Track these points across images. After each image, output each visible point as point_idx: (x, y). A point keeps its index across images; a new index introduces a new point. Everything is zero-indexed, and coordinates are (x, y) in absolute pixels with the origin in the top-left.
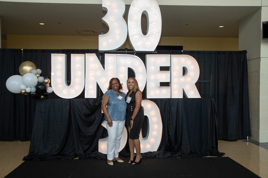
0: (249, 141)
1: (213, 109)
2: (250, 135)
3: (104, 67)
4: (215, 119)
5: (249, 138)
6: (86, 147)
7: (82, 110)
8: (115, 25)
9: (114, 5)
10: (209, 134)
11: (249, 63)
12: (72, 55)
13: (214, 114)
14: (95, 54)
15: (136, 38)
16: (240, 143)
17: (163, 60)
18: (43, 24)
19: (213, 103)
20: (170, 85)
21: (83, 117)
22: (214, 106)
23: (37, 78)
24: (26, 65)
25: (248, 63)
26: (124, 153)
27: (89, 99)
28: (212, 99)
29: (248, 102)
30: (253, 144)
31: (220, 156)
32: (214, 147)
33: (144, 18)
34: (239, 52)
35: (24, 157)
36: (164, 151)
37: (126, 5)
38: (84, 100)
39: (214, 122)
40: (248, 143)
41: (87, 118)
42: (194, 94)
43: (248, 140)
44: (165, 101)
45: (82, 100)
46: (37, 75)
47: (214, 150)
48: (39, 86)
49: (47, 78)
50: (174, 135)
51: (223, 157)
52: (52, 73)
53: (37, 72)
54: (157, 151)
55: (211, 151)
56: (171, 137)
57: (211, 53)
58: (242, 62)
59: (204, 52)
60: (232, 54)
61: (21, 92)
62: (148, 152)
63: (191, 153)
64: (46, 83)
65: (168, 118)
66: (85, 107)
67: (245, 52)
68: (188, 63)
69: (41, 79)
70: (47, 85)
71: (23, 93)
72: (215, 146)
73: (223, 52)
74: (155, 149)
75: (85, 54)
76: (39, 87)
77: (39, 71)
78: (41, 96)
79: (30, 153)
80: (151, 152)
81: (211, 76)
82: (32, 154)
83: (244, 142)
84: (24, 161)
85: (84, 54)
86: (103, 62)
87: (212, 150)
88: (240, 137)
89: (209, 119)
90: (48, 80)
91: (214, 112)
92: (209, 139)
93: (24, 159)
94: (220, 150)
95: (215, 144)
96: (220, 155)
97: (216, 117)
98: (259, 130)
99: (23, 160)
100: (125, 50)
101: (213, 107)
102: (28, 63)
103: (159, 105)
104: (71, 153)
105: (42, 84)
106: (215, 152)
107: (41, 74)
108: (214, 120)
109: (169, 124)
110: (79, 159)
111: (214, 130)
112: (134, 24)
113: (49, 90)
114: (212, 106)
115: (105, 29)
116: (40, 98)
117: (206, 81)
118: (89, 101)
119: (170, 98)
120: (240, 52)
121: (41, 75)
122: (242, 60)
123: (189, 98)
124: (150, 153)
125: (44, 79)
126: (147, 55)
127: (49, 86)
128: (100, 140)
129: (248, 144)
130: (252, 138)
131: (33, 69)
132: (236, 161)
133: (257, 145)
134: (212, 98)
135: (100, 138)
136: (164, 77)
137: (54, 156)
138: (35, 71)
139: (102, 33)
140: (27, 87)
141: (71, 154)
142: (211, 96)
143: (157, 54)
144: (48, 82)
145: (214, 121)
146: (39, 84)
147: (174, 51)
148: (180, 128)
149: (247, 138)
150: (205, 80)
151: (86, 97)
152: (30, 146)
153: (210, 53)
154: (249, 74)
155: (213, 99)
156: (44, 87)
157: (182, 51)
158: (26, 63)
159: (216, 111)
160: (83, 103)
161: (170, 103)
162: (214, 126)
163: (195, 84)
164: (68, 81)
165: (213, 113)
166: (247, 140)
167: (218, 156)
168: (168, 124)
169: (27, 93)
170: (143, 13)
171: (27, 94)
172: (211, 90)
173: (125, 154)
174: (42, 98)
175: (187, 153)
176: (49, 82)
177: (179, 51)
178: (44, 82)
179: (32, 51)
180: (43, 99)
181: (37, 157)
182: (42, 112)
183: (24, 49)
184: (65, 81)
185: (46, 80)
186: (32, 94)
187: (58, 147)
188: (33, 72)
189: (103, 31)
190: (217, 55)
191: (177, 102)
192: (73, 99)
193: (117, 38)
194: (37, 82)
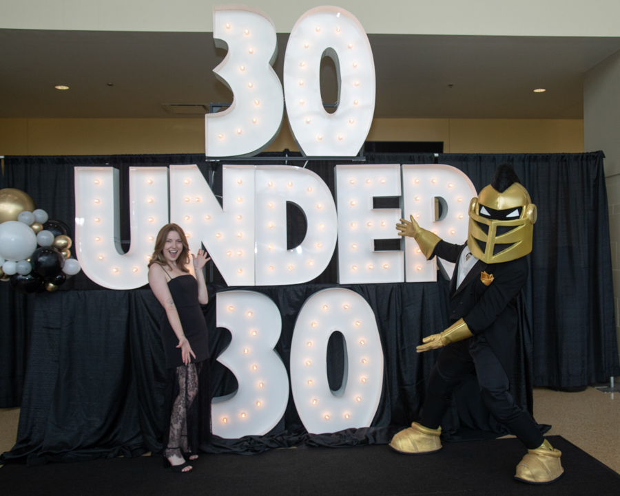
0: (615, 390)
2: (618, 373)
3: (220, 201)
4: (524, 335)
5: (615, 382)
8: (251, 87)
9: (247, 34)
11: (610, 185)
12: (132, 170)
14: (196, 165)
15: (308, 122)
17: (383, 179)
18: (65, 88)
20: (402, 247)
23: (29, 234)
24: (3, 200)
25: (607, 185)
26: (281, 435)
29: (612, 285)
33: (329, 66)
34: (585, 157)
35: (2, 455)
36: (390, 424)
37: (278, 35)
39: (522, 343)
40: (612, 395)
43: (612, 385)
44: (389, 291)
46: (36, 227)
48: (41, 256)
49: (63, 234)
50: (415, 382)
52: (77, 220)
53: (35, 217)
54: (371, 426)
56: (407, 387)
57: (513, 159)
58: (592, 183)
59: (493, 158)
60: (565, 161)
62: (346, 431)
64: (61, 248)
65: (399, 335)
67: (598, 156)
68: (449, 186)
69: (47, 237)
70: (64, 253)
73: (543, 157)
74: (365, 421)
75: (168, 167)
76: (41, 259)
77: (41, 215)
78: (48, 285)
79: (19, 442)
80: (353, 431)
82: (25, 445)
83: (604, 391)
85: (166, 168)
86: (217, 189)
88: (593, 380)
90: (66, 240)
91: (521, 318)
93: (2, 460)
95: (525, 401)
97: (525, 330)
100: (283, 154)
102: (8, 193)
103: (374, 302)
104: (133, 438)
105: (49, 251)
107: (47, 222)
108: (521, 338)
109: (400, 353)
110: (152, 456)
111: (522, 364)
112: (301, 85)
113: (70, 267)
115: (222, 97)
116: (43, 290)
119: (403, 281)
120: (587, 157)
121: (46, 226)
122: (593, 176)
124: (349, 432)
125: (56, 236)
126: (337, 166)
127: (69, 255)
128: (214, 399)
129: (612, 398)
131: (25, 210)
135: (215, 396)
136: (386, 224)
137: (88, 447)
138: (28, 216)
139: (214, 109)
140: (6, 261)
141: (134, 442)
143: (364, 163)
144: (65, 246)
145: (522, 340)
146: (41, 250)
147: (416, 155)
149: (609, 381)
152: (20, 422)
154: (612, 212)
156: (53, 260)
157: (436, 155)
158: (4, 193)
159: (526, 317)
161: (402, 296)
162: (522, 354)
164: (125, 242)
166: (610, 386)
168: (398, 352)
169: (8, 276)
170: (327, 55)
171: (8, 280)
173: (285, 437)
174: (52, 288)
175: (451, 430)
176: (69, 246)
177: (428, 155)
178: (54, 246)
179: (28, 160)
180: (54, 292)
181: (38, 454)
182: (52, 328)
183: (5, 156)
184: (115, 242)
185: (60, 239)
186: (22, 280)
187: (98, 424)
188: (23, 217)
189: (219, 104)
190: (526, 163)
191: (421, 292)
192: (138, 291)
193: (254, 123)
194: (35, 246)
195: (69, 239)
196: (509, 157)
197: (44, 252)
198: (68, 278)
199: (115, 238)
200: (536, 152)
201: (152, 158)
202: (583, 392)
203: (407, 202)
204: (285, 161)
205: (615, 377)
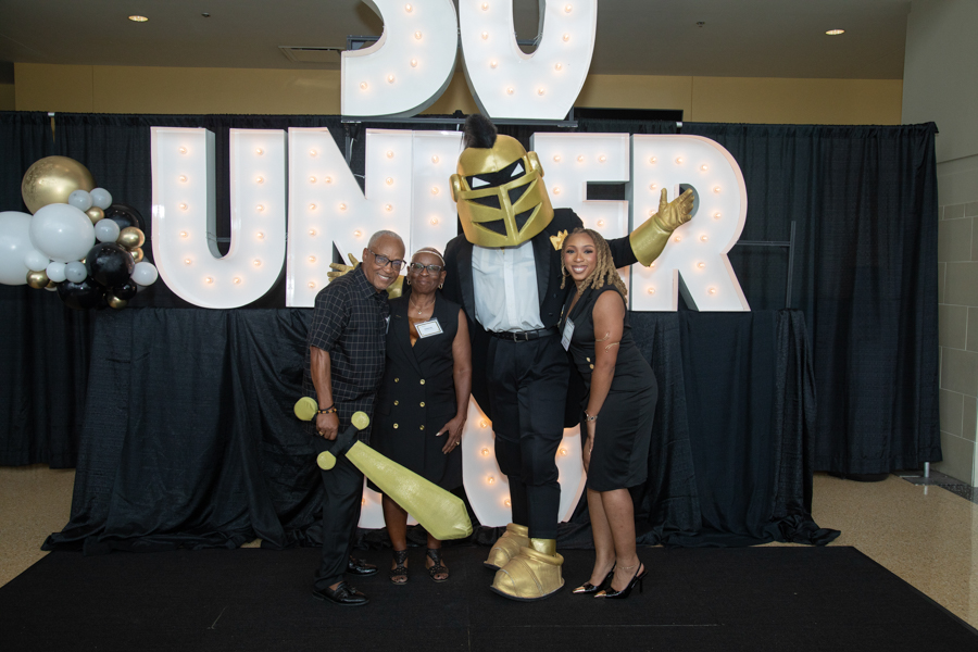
0: (930, 483)
1: (799, 355)
2: (936, 456)
3: (362, 183)
4: (803, 394)
5: (930, 470)
6: (291, 500)
7: (274, 355)
8: (410, 11)
10: (779, 455)
11: (942, 175)
12: (235, 134)
13: (799, 378)
14: (326, 129)
15: (493, 67)
16: (896, 486)
17: (603, 155)
18: (143, 19)
19: (796, 331)
21: (278, 383)
22: (803, 345)
23: (85, 223)
24: (48, 173)
25: (938, 176)
27: (303, 311)
28: (793, 314)
29: (937, 328)
30: (947, 494)
31: (820, 541)
32: (798, 506)
34: (906, 131)
35: (50, 537)
38: (283, 314)
39: (800, 408)
40: (926, 488)
41: (296, 386)
42: (721, 294)
43: (927, 474)
45: (274, 316)
46: (94, 214)
47: (796, 518)
48: (99, 256)
49: (133, 225)
51: (830, 544)
52: (154, 207)
53: (94, 200)
55: (783, 523)
57: (795, 132)
58: (914, 171)
59: (765, 131)
60: (875, 137)
61: (29, 279)
63: (706, 526)
64: (130, 246)
66: (288, 341)
67: (930, 130)
68: (703, 170)
69: (109, 229)
70: (134, 254)
71: (35, 286)
72: (800, 501)
73: (841, 130)
75: (287, 131)
76: (100, 260)
77: (103, 197)
78: (112, 299)
79: (74, 520)
81: (794, 224)
82: (82, 524)
83: (914, 483)
84: (46, 553)
85: (282, 132)
86: (357, 165)
87: (790, 518)
88: (899, 466)
89: (780, 397)
90: (138, 234)
91: (799, 370)
92: (777, 474)
93: (50, 543)
94: (822, 518)
95: (801, 492)
96: (821, 538)
97: (807, 387)
98: (974, 439)
99: (43, 549)
101: (798, 348)
102: (55, 164)
104: (231, 522)
105: (112, 248)
106: (800, 526)
107: (110, 208)
108: (800, 400)
110: (262, 547)
111: (800, 438)
113: (143, 274)
114: (795, 345)
115: (369, 28)
116: (108, 306)
117: (772, 244)
118: (302, 318)
120: (910, 131)
121: (109, 213)
122: (916, 162)
123: (700, 309)
125: (122, 229)
126: (536, 134)
127: (141, 256)
129: (925, 493)
130: (943, 470)
131: (80, 188)
132: (883, 564)
133: (964, 496)
134: (795, 310)
136: (605, 225)
137: (168, 532)
138: (83, 197)
139: (354, 44)
140: (51, 261)
141: (230, 528)
142: (788, 305)
143: (576, 130)
144: (136, 242)
145: (800, 404)
146: (100, 248)
147: (648, 124)
148: (666, 427)
149: (923, 469)
150: (765, 239)
151: (291, 301)
152: (74, 491)
153: (789, 132)
154: (942, 217)
155: (797, 317)
156: (118, 263)
157: (679, 124)
158: (50, 162)
159: (808, 365)
160: (281, 326)
162: (800, 423)
163: (728, 254)
164: (224, 240)
165: (796, 371)
166: (923, 475)
167: (812, 541)
169: (55, 284)
171: (55, 289)
172: (790, 280)
174: (118, 304)
175: (688, 531)
176: (142, 243)
177: (667, 124)
178: (119, 242)
179: (88, 120)
180: (119, 309)
181: (99, 538)
182: (118, 361)
183: (56, 113)
184: (209, 239)
185: (129, 232)
186: (74, 290)
187: (181, 501)
188: (76, 199)
189: (361, 37)
190: (815, 140)
191: (654, 326)
192: (240, 311)
193: (413, 66)
194: (93, 241)
195: (141, 232)
196: (789, 129)
197: (105, 251)
198: (139, 289)
199: (208, 233)
200: (831, 123)
201: (264, 120)
202: (881, 483)
203: (638, 191)
204: (456, 125)
205: (931, 463)
